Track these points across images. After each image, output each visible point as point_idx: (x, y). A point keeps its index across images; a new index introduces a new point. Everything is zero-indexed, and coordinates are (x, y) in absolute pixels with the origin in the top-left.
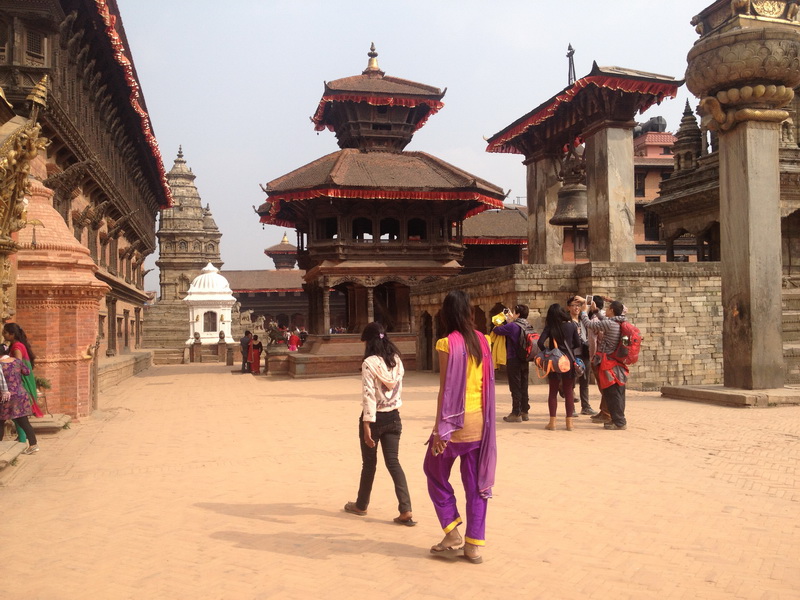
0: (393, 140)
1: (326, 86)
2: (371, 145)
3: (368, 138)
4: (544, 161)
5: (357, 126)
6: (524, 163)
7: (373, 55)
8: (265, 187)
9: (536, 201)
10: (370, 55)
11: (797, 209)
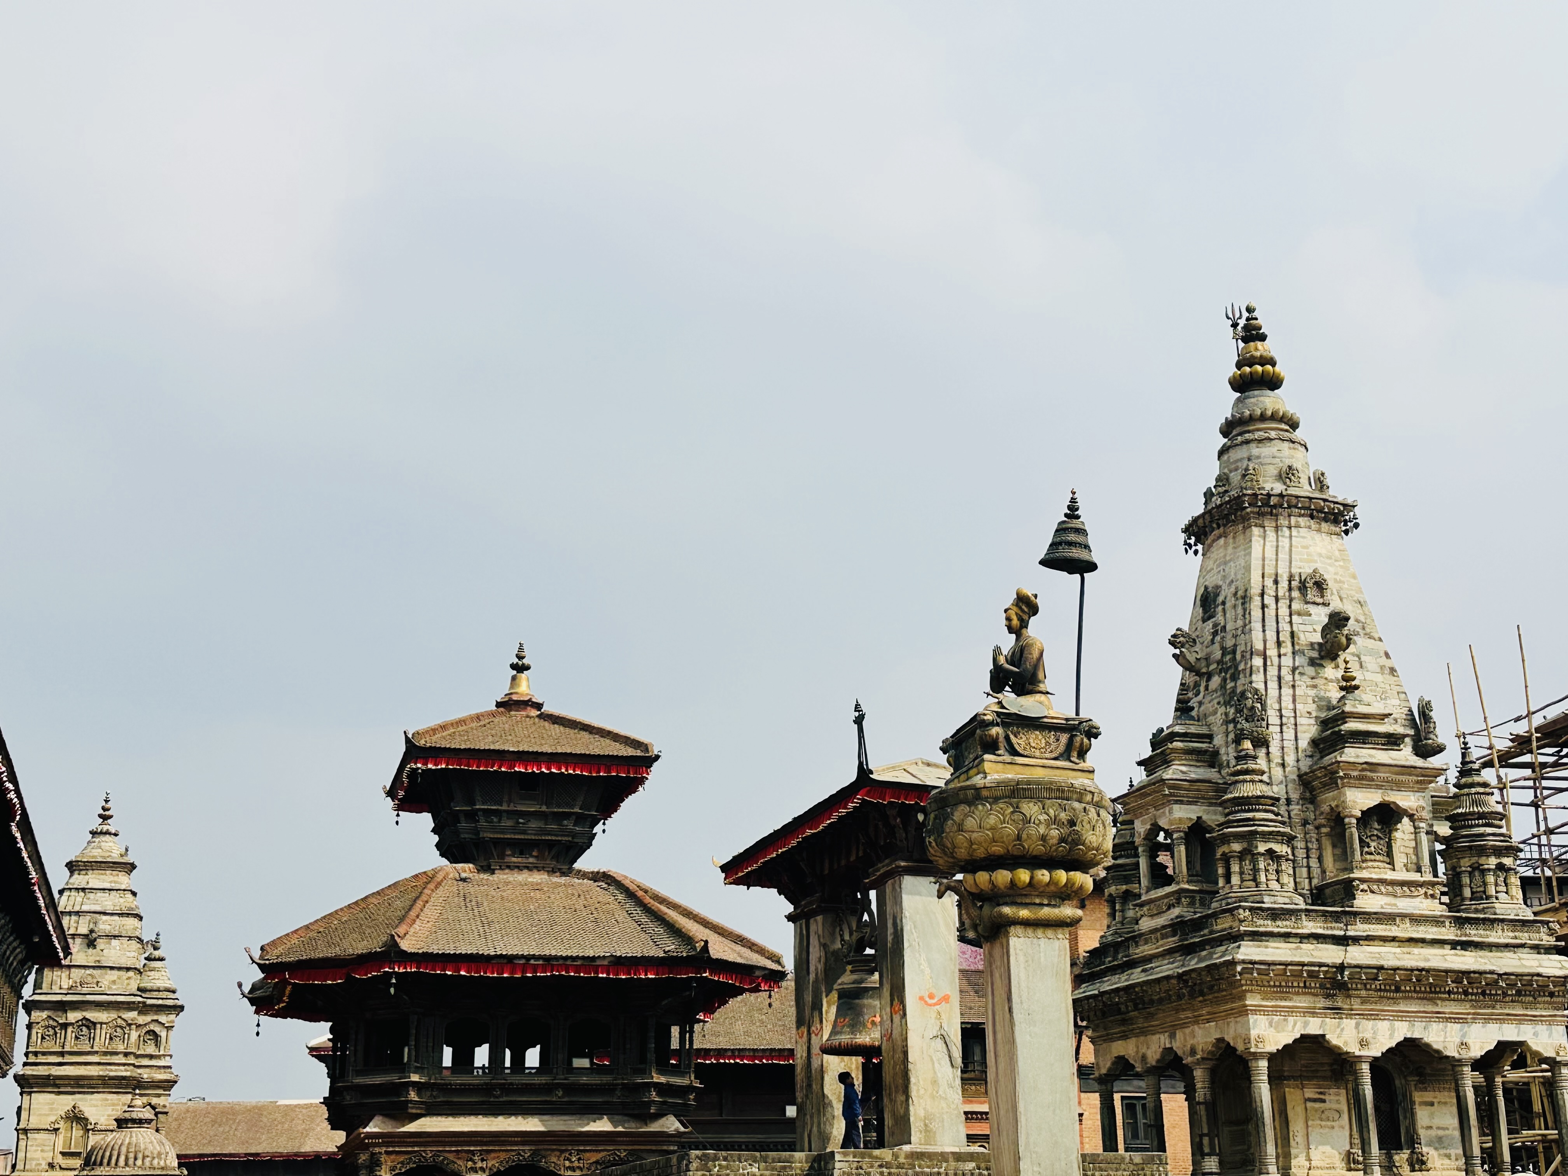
0: (550, 845)
1: (408, 741)
2: (502, 856)
3: (496, 842)
4: (819, 918)
5: (472, 816)
6: (790, 918)
7: (520, 668)
8: (257, 954)
9: (809, 998)
10: (513, 667)
11: (1298, 1036)
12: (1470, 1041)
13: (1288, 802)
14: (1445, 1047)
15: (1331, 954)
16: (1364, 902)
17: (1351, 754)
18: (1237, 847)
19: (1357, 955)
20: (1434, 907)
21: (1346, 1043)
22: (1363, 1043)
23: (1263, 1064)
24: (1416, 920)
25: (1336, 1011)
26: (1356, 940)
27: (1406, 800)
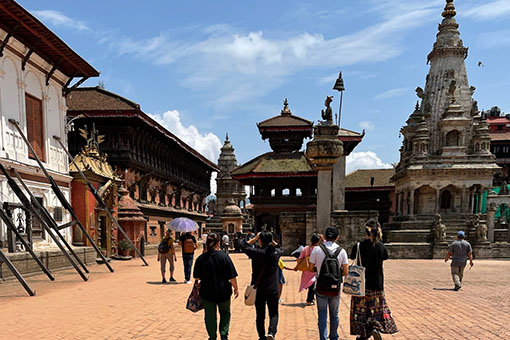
11: (423, 185)
12: (466, 184)
13: (434, 130)
14: (459, 186)
16: (444, 154)
17: (448, 118)
18: (415, 143)
19: (439, 167)
20: (463, 154)
21: (434, 186)
23: (413, 191)
24: (457, 158)
25: (433, 179)
26: (440, 163)
27: (459, 129)
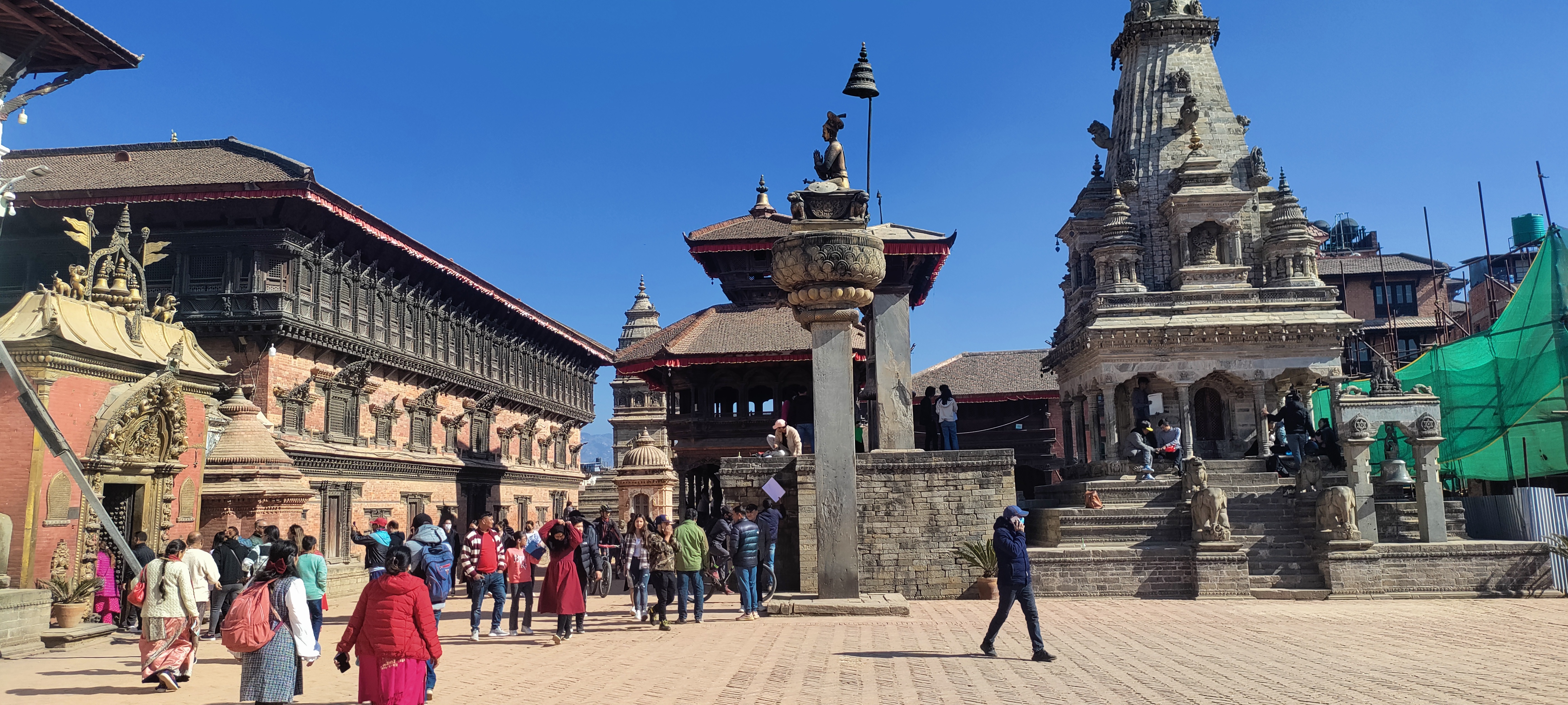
3: (745, 290)
10: (758, 190)
11: (1136, 374)
12: (1264, 370)
13: (1151, 226)
14: (1244, 375)
15: (1159, 321)
16: (1189, 288)
17: (1186, 191)
18: (1103, 259)
19: (1179, 320)
20: (1244, 286)
21: (1170, 376)
22: (1184, 376)
23: (1111, 392)
24: (1226, 296)
25: (1163, 357)
26: (1180, 312)
27: (1221, 219)
